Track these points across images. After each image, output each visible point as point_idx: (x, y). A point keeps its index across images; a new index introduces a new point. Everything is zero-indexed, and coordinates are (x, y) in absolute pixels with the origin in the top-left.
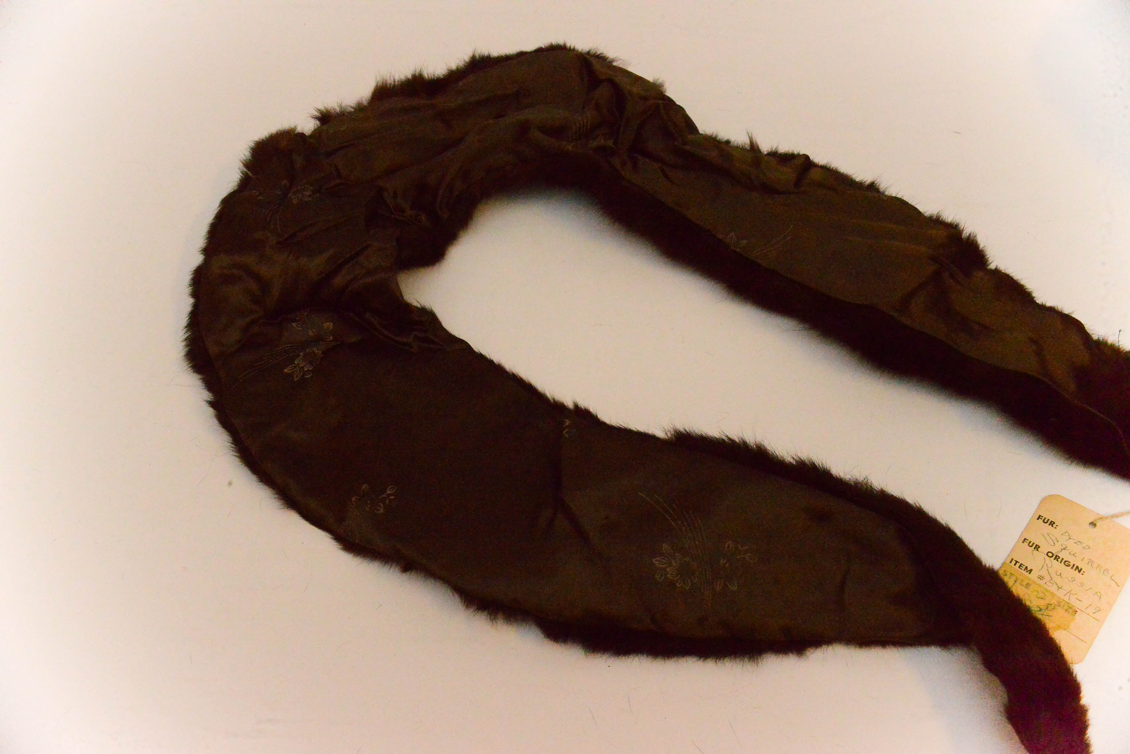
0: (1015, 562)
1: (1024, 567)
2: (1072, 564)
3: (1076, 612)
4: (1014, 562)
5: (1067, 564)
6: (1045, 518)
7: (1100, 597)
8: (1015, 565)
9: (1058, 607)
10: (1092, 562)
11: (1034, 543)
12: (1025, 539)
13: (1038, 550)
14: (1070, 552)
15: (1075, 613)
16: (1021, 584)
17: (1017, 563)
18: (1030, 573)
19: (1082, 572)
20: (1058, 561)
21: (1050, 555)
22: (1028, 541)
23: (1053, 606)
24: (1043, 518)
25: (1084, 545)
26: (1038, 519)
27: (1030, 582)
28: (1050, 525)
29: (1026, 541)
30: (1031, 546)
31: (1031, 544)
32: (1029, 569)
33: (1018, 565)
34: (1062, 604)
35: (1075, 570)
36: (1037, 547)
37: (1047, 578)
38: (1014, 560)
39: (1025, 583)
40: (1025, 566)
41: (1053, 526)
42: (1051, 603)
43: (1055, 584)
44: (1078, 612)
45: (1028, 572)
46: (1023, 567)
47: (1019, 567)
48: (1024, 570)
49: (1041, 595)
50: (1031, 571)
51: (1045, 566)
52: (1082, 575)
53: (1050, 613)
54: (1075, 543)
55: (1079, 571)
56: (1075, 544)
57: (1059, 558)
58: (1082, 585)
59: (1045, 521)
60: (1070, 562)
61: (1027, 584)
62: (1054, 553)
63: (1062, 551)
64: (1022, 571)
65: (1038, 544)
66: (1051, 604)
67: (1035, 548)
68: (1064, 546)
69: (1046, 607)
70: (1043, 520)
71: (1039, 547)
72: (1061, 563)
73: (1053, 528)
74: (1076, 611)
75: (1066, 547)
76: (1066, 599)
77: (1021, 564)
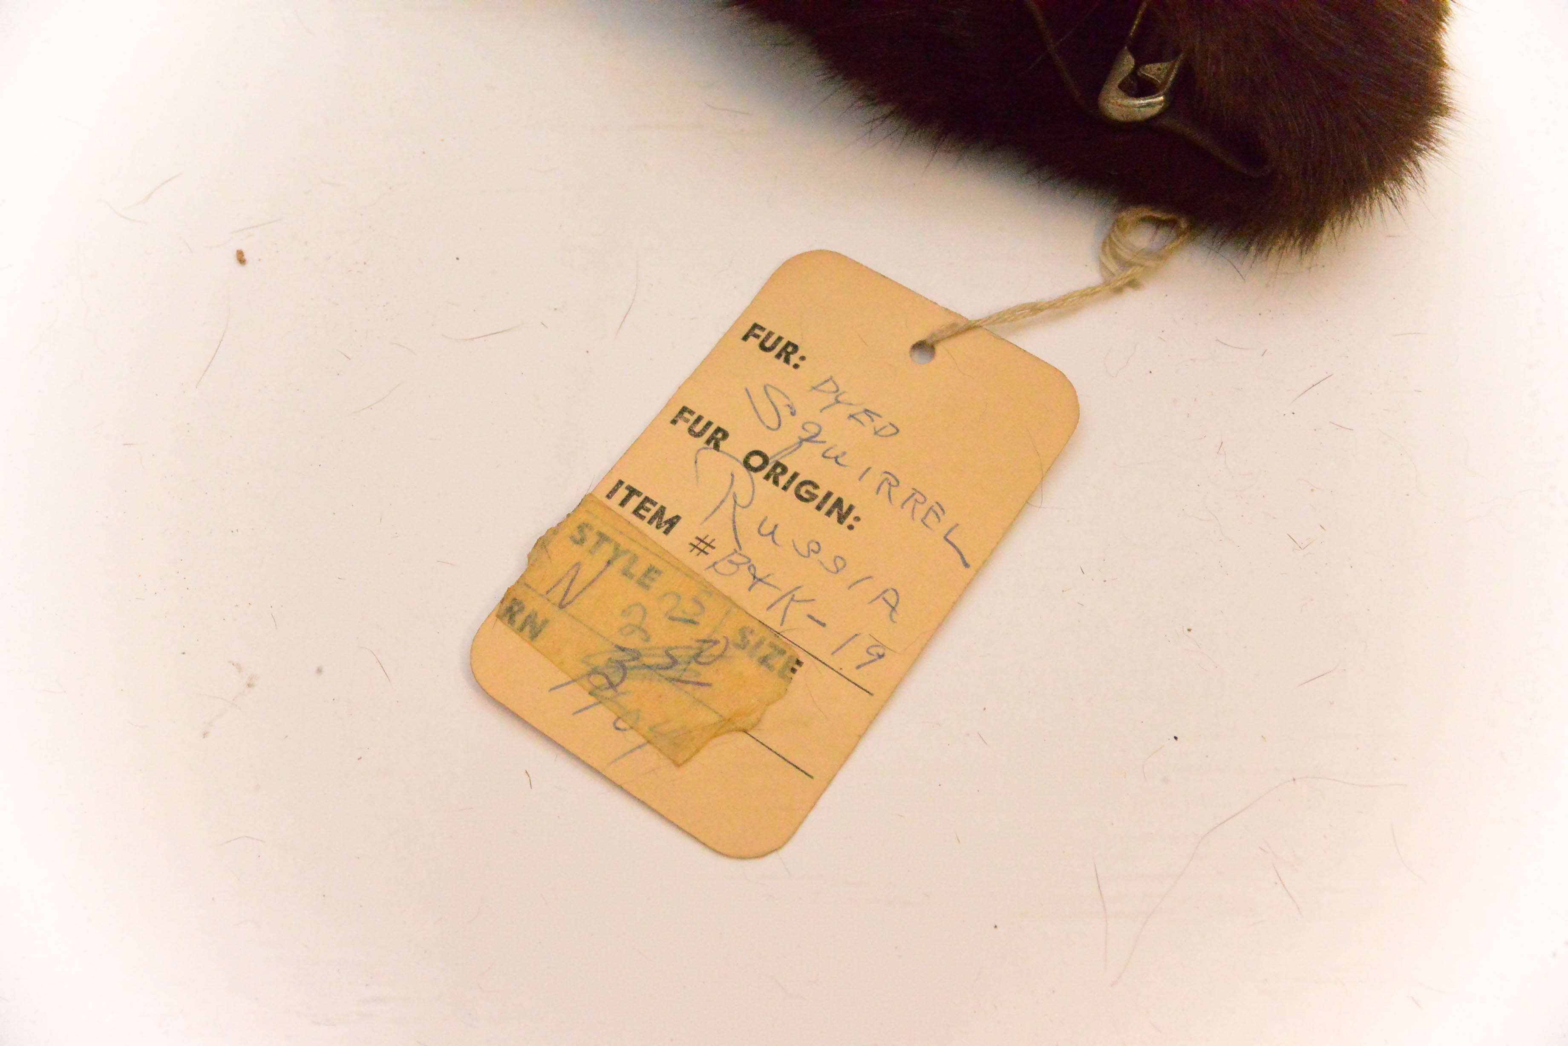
0: (627, 492)
1: (654, 510)
2: (821, 493)
3: (796, 667)
4: (622, 493)
5: (807, 492)
6: (770, 334)
7: (893, 608)
8: (623, 504)
9: (738, 653)
10: (894, 483)
11: (709, 424)
12: (684, 409)
13: (717, 447)
14: (825, 452)
15: (793, 670)
16: (626, 573)
17: (635, 498)
18: (666, 532)
19: (849, 520)
20: (776, 482)
21: (756, 461)
22: (692, 419)
23: (716, 650)
24: (763, 335)
25: (879, 423)
26: (745, 338)
27: (658, 564)
28: (778, 356)
29: (686, 415)
30: (698, 435)
31: (698, 428)
32: (667, 516)
33: (635, 501)
34: (752, 640)
35: (829, 513)
36: (720, 435)
37: (724, 544)
38: (624, 486)
39: (638, 570)
40: (657, 507)
41: (787, 361)
42: (717, 637)
43: (745, 567)
44: (804, 667)
45: (663, 529)
46: (648, 510)
47: (636, 512)
48: (650, 522)
49: (688, 608)
50: (672, 522)
51: (730, 502)
52: (847, 531)
53: (707, 674)
54: (851, 416)
55: (841, 519)
56: (852, 420)
57: (785, 470)
58: (840, 563)
59: (768, 344)
60: (816, 487)
61: (651, 570)
62: (769, 455)
63: (800, 446)
64: (643, 525)
65: (722, 427)
66: (716, 642)
67: (708, 442)
68: (813, 429)
69: (692, 653)
70: (761, 339)
71: (725, 435)
72: (785, 488)
73: (790, 367)
74: (799, 663)
75: (817, 435)
76: (773, 619)
77: (647, 499)
